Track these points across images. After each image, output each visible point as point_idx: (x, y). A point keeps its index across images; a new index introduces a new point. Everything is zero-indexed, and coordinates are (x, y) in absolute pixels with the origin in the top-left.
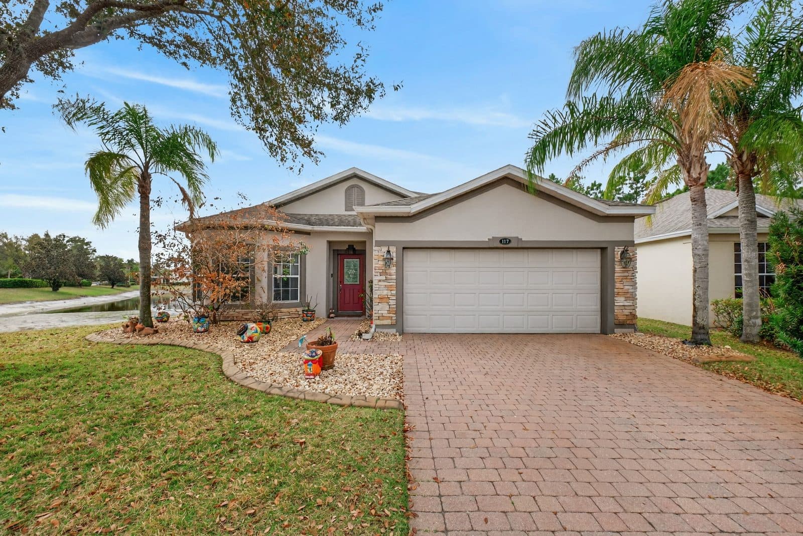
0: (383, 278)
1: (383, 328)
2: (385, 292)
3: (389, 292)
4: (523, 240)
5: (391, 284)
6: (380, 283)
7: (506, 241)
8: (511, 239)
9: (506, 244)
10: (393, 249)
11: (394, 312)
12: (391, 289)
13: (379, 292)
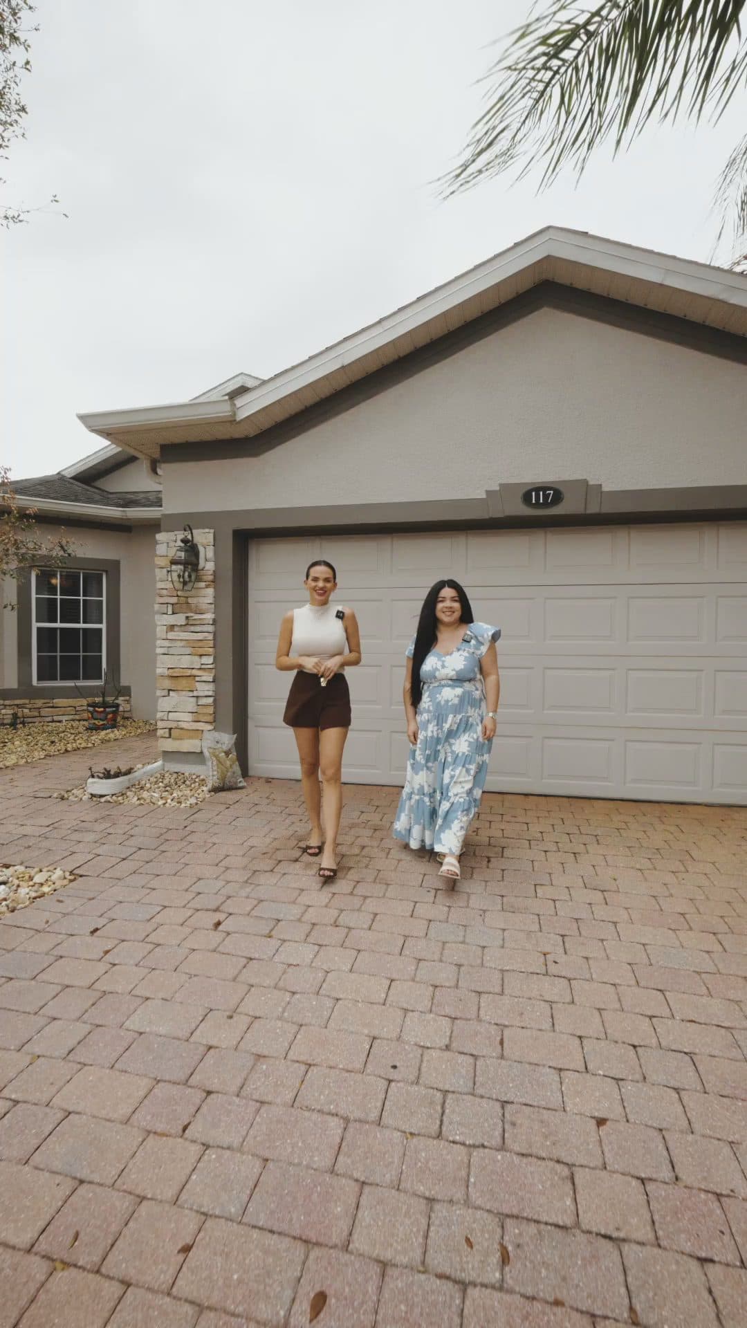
0: (180, 619)
1: (179, 761)
2: (186, 662)
3: (197, 658)
4: (605, 489)
5: (200, 636)
6: (171, 635)
7: (546, 497)
8: (562, 489)
9: (546, 505)
10: (204, 538)
11: (210, 718)
12: (201, 651)
13: (169, 661)
